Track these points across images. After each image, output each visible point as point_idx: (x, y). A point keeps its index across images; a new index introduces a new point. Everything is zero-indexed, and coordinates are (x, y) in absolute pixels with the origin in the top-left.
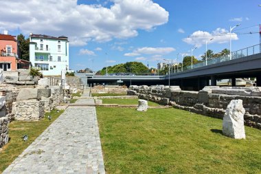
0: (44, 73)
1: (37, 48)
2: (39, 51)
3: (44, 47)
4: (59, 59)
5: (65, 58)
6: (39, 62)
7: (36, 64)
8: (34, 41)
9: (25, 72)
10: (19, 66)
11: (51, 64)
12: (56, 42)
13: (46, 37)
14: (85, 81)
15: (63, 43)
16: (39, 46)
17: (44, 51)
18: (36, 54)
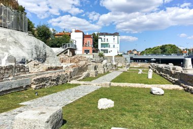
0: (106, 55)
1: (102, 41)
2: (103, 42)
3: (106, 40)
4: (114, 46)
5: (118, 46)
6: (103, 48)
7: (101, 50)
8: (100, 37)
9: (96, 54)
10: (94, 51)
11: (109, 49)
12: (112, 37)
13: (107, 34)
14: (129, 59)
15: (116, 37)
16: (103, 40)
17: (106, 42)
18: (102, 44)
